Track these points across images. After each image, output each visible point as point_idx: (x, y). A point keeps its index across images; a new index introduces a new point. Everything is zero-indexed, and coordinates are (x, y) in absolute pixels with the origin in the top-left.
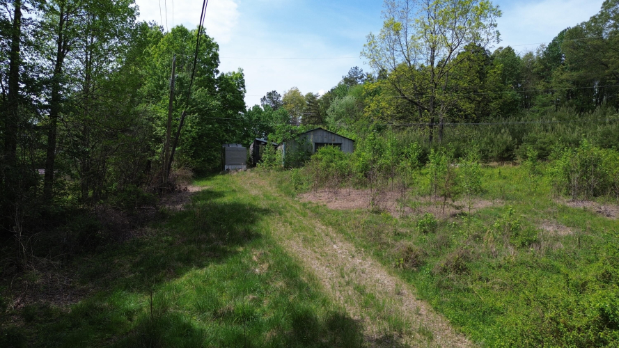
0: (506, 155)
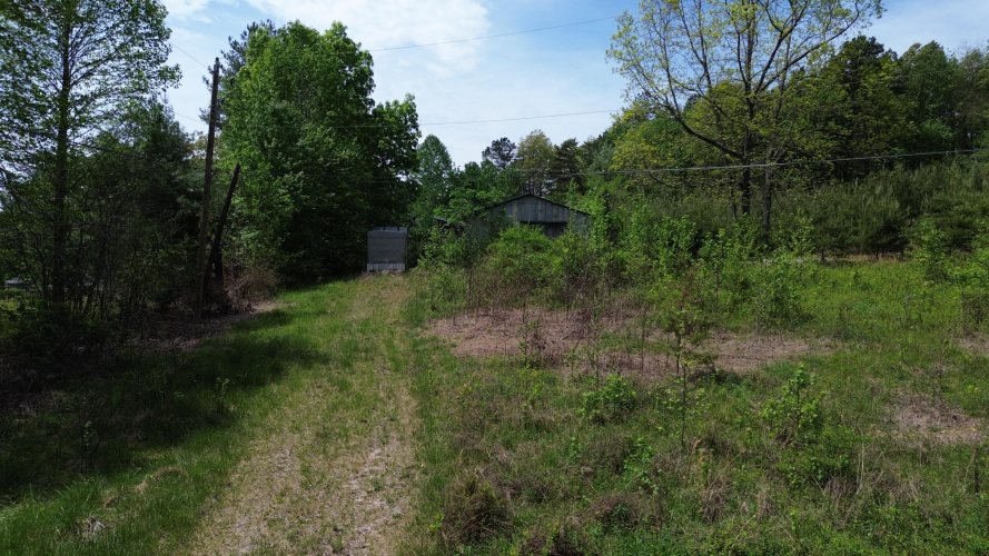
0: (885, 240)
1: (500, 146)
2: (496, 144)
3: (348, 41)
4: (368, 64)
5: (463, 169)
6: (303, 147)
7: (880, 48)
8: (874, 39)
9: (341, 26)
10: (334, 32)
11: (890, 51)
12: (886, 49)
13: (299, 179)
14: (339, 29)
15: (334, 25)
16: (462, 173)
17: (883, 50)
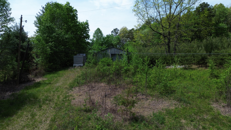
1: (115, 30)
2: (114, 30)
3: (70, 7)
4: (76, 12)
5: (106, 36)
6: (54, 36)
7: (209, 5)
8: (207, 3)
9: (69, 3)
10: (67, 4)
11: (211, 6)
12: (210, 5)
13: (53, 44)
14: (68, 4)
15: (67, 3)
16: (106, 37)
17: (209, 6)
